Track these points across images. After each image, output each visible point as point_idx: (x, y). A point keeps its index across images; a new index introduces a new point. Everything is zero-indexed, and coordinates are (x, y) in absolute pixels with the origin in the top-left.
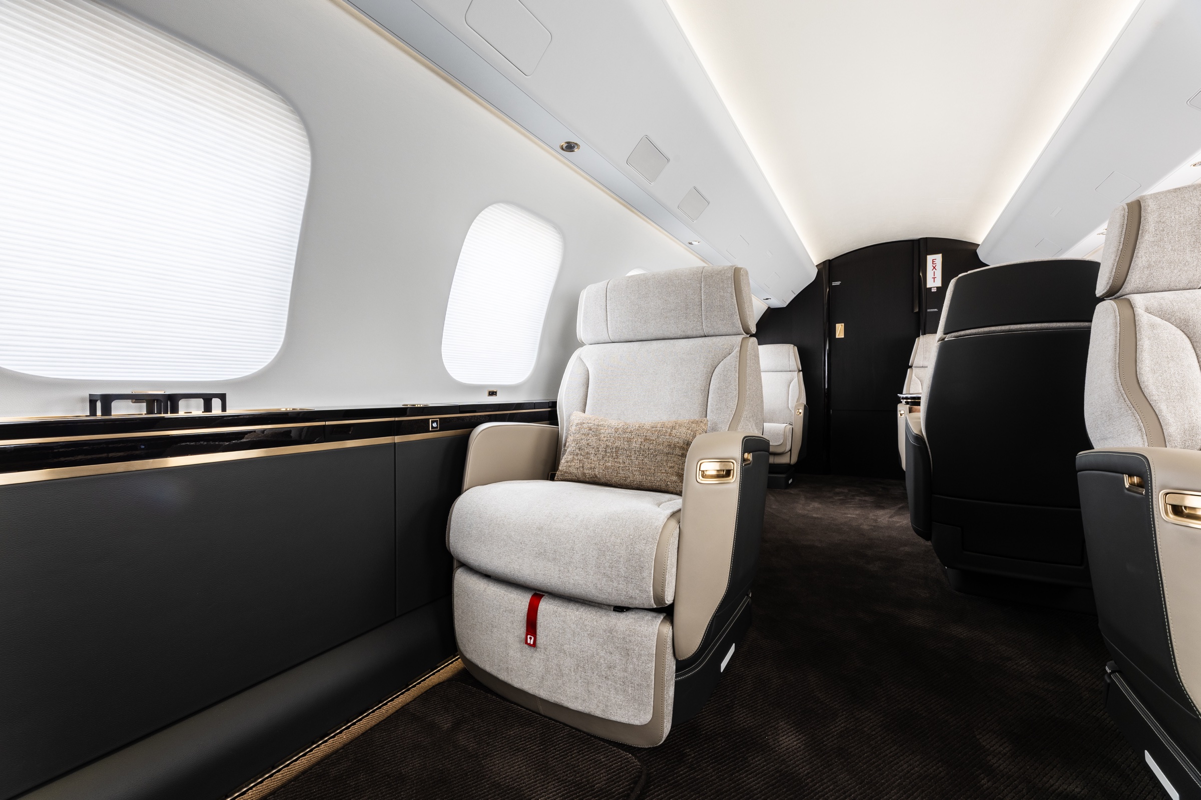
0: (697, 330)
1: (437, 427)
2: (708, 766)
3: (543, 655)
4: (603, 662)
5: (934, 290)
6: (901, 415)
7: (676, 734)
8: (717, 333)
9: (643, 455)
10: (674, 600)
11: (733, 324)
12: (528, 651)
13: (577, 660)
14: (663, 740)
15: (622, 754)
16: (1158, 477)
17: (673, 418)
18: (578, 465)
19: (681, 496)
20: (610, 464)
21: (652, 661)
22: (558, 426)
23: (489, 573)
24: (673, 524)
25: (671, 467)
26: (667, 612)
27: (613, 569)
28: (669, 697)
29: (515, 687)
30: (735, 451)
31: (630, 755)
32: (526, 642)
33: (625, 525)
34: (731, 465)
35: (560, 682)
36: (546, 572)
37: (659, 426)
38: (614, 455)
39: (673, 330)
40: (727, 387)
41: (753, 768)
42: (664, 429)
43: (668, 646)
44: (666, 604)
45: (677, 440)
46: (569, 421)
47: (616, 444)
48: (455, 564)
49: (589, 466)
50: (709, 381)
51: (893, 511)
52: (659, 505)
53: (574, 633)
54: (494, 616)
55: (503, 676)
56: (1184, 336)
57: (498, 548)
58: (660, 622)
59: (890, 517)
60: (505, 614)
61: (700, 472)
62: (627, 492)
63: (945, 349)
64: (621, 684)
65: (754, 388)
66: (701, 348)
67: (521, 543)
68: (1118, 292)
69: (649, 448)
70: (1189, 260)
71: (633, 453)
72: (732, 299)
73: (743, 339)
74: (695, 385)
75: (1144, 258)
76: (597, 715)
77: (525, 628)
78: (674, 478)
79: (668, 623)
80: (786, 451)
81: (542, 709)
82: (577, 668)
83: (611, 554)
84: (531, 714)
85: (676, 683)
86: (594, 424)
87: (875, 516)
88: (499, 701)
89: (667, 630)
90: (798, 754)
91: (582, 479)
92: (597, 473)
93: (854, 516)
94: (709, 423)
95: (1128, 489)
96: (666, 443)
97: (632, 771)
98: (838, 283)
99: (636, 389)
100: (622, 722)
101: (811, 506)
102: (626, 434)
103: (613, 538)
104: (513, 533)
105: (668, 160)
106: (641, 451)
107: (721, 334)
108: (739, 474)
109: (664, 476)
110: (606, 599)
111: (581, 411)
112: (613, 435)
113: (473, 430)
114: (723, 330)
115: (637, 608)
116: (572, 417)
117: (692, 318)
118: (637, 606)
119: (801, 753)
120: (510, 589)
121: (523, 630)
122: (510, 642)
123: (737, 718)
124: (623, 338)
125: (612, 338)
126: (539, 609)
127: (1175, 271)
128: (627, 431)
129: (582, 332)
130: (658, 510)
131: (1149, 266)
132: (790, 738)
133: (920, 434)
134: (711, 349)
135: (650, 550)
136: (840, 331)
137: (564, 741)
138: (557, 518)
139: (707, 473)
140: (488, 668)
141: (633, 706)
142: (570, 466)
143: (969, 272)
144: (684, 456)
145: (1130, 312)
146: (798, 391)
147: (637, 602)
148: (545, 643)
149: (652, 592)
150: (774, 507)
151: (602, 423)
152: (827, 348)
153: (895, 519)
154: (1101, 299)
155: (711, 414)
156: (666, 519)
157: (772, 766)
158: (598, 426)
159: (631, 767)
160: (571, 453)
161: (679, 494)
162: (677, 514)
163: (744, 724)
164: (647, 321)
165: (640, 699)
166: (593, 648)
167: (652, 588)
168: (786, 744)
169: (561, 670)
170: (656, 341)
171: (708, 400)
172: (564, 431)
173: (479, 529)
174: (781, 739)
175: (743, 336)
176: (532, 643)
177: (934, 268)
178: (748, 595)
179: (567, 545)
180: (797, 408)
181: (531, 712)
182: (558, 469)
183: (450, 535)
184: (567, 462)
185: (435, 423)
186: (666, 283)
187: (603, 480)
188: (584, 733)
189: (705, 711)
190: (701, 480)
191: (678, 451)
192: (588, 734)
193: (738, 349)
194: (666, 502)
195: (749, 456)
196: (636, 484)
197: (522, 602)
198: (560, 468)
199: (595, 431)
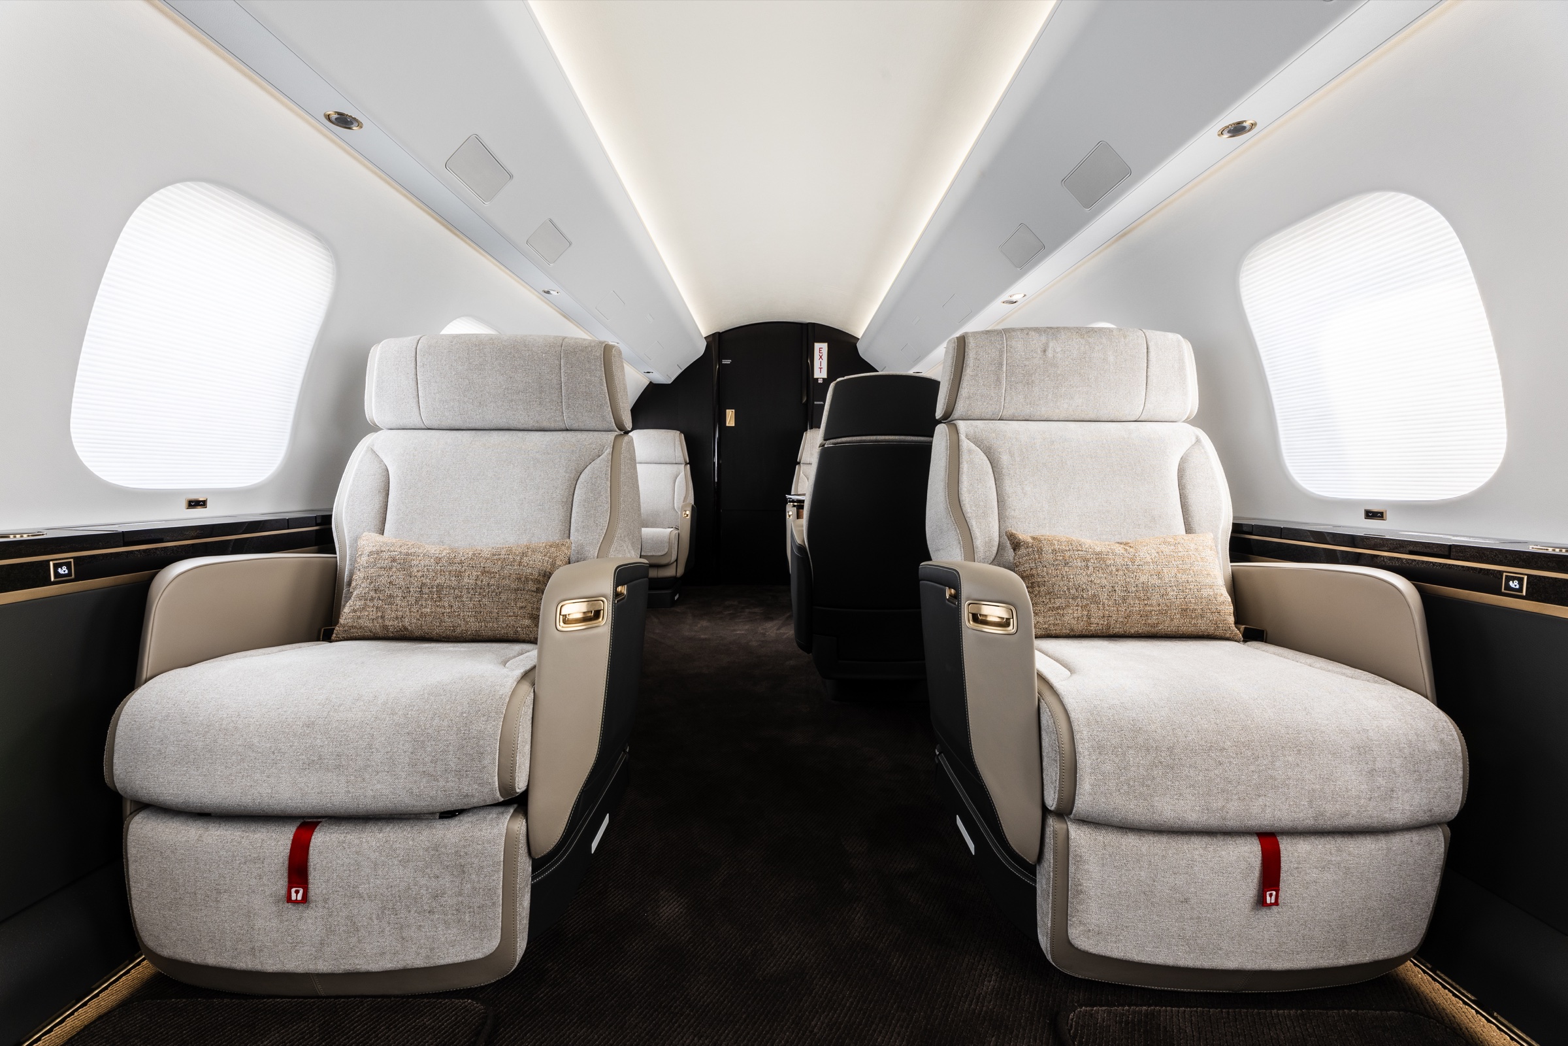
0: (555, 421)
1: (69, 574)
2: (575, 975)
3: (321, 910)
4: (425, 893)
5: (820, 381)
6: (789, 516)
7: (534, 950)
8: (583, 428)
9: (480, 594)
10: (528, 786)
11: (604, 418)
12: (292, 912)
13: (382, 901)
14: (516, 964)
15: (457, 1004)
16: (966, 589)
17: (524, 541)
18: (373, 615)
19: (536, 644)
20: (428, 610)
21: (498, 872)
22: (336, 554)
23: (207, 811)
24: (526, 688)
25: (521, 608)
26: (519, 802)
27: (438, 763)
28: (523, 908)
29: (269, 973)
30: (606, 586)
31: (469, 1001)
32: (289, 900)
33: (455, 700)
34: (601, 604)
35: (354, 940)
36: (324, 788)
37: (503, 553)
38: (435, 596)
39: (521, 419)
40: (596, 499)
41: (630, 956)
42: (510, 557)
43: (520, 846)
44: (517, 793)
45: (529, 571)
46: (355, 548)
47: (438, 581)
48: (128, 808)
49: (393, 615)
50: (572, 490)
51: (781, 622)
52: (504, 663)
53: (376, 865)
54: (222, 876)
55: (245, 963)
56: (988, 462)
57: (226, 767)
58: (509, 817)
59: (778, 629)
60: (245, 867)
61: (561, 617)
62: (457, 649)
63: (826, 456)
64: (453, 914)
65: (630, 500)
66: (562, 446)
67: (273, 753)
68: (949, 417)
69: (488, 584)
70: (993, 395)
71: (465, 591)
72: (602, 385)
73: (617, 437)
74: (554, 495)
75: (966, 390)
76: (417, 966)
77: (286, 880)
78: (527, 622)
79: (521, 816)
80: (672, 561)
81: (321, 989)
82: (383, 912)
83: (434, 743)
84: (301, 1002)
85: (533, 886)
86: (401, 552)
87: (763, 629)
88: (237, 1004)
89: (520, 825)
90: (680, 921)
91: (381, 634)
92: (407, 624)
93: (743, 632)
94: (573, 545)
95: (948, 600)
96: (514, 576)
97: (472, 1021)
98: (728, 362)
99: (468, 499)
100: (456, 962)
101: (699, 626)
102: (454, 566)
103: (437, 720)
104: (255, 741)
105: (511, 176)
106: (477, 589)
107: (588, 428)
108: (611, 614)
109: (511, 620)
110: (428, 805)
111: (380, 534)
112: (433, 567)
113: (157, 573)
114: (591, 424)
115: (475, 808)
116: (361, 543)
117: (548, 405)
118: (475, 805)
119: (683, 919)
120: (253, 827)
121: (284, 882)
122: (257, 907)
123: (611, 903)
124: (445, 424)
125: (427, 423)
126: (311, 844)
127: (985, 404)
128: (455, 561)
129: (373, 407)
130: (504, 671)
131: (969, 398)
132: (672, 906)
133: (802, 544)
134: (575, 449)
135: (494, 729)
136: (730, 418)
137: (363, 1021)
138: (340, 705)
139: (571, 617)
140: (211, 960)
141: (472, 937)
142: (359, 618)
143: (846, 378)
144: (541, 591)
145: (956, 436)
146: (685, 488)
147: (475, 800)
148: (324, 891)
149: (497, 783)
150: (657, 631)
151: (413, 550)
152: (717, 436)
153: (782, 631)
154: (939, 422)
155: (576, 533)
156: (516, 683)
157: (652, 945)
158: (407, 554)
159: (471, 1016)
160: (360, 598)
161: (534, 641)
162: (531, 673)
163: (620, 907)
164: (482, 403)
165: (483, 924)
166: (409, 877)
167: (497, 777)
168: (667, 914)
169: (354, 923)
170: (496, 432)
171: (571, 515)
172: (348, 561)
173: (183, 743)
174: (661, 911)
175: (616, 433)
176: (300, 897)
177: (821, 357)
178: (624, 751)
179: (361, 742)
180: (683, 509)
181: (301, 1000)
182: (337, 622)
183: (115, 761)
184: (355, 611)
185: (64, 568)
186: (510, 353)
187: (417, 633)
188: (396, 996)
189: (572, 908)
190: (563, 627)
191: (531, 586)
192: (402, 997)
193: (609, 450)
194: (515, 657)
195: (622, 589)
196: (470, 635)
197: (278, 841)
198: (342, 621)
199: (403, 563)
